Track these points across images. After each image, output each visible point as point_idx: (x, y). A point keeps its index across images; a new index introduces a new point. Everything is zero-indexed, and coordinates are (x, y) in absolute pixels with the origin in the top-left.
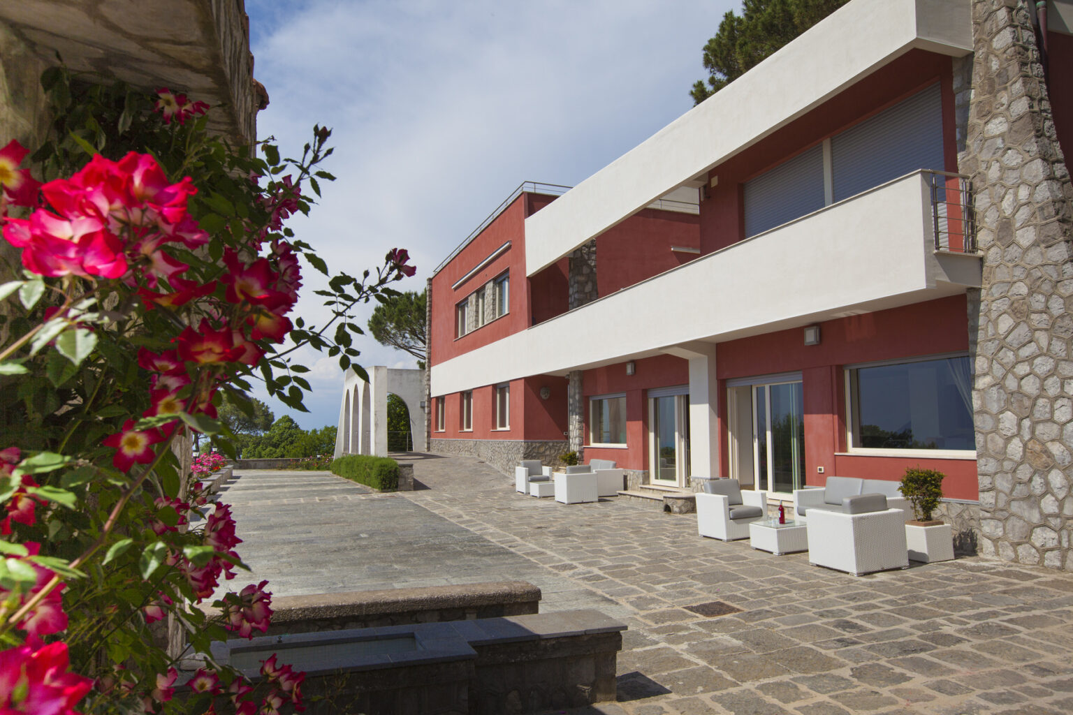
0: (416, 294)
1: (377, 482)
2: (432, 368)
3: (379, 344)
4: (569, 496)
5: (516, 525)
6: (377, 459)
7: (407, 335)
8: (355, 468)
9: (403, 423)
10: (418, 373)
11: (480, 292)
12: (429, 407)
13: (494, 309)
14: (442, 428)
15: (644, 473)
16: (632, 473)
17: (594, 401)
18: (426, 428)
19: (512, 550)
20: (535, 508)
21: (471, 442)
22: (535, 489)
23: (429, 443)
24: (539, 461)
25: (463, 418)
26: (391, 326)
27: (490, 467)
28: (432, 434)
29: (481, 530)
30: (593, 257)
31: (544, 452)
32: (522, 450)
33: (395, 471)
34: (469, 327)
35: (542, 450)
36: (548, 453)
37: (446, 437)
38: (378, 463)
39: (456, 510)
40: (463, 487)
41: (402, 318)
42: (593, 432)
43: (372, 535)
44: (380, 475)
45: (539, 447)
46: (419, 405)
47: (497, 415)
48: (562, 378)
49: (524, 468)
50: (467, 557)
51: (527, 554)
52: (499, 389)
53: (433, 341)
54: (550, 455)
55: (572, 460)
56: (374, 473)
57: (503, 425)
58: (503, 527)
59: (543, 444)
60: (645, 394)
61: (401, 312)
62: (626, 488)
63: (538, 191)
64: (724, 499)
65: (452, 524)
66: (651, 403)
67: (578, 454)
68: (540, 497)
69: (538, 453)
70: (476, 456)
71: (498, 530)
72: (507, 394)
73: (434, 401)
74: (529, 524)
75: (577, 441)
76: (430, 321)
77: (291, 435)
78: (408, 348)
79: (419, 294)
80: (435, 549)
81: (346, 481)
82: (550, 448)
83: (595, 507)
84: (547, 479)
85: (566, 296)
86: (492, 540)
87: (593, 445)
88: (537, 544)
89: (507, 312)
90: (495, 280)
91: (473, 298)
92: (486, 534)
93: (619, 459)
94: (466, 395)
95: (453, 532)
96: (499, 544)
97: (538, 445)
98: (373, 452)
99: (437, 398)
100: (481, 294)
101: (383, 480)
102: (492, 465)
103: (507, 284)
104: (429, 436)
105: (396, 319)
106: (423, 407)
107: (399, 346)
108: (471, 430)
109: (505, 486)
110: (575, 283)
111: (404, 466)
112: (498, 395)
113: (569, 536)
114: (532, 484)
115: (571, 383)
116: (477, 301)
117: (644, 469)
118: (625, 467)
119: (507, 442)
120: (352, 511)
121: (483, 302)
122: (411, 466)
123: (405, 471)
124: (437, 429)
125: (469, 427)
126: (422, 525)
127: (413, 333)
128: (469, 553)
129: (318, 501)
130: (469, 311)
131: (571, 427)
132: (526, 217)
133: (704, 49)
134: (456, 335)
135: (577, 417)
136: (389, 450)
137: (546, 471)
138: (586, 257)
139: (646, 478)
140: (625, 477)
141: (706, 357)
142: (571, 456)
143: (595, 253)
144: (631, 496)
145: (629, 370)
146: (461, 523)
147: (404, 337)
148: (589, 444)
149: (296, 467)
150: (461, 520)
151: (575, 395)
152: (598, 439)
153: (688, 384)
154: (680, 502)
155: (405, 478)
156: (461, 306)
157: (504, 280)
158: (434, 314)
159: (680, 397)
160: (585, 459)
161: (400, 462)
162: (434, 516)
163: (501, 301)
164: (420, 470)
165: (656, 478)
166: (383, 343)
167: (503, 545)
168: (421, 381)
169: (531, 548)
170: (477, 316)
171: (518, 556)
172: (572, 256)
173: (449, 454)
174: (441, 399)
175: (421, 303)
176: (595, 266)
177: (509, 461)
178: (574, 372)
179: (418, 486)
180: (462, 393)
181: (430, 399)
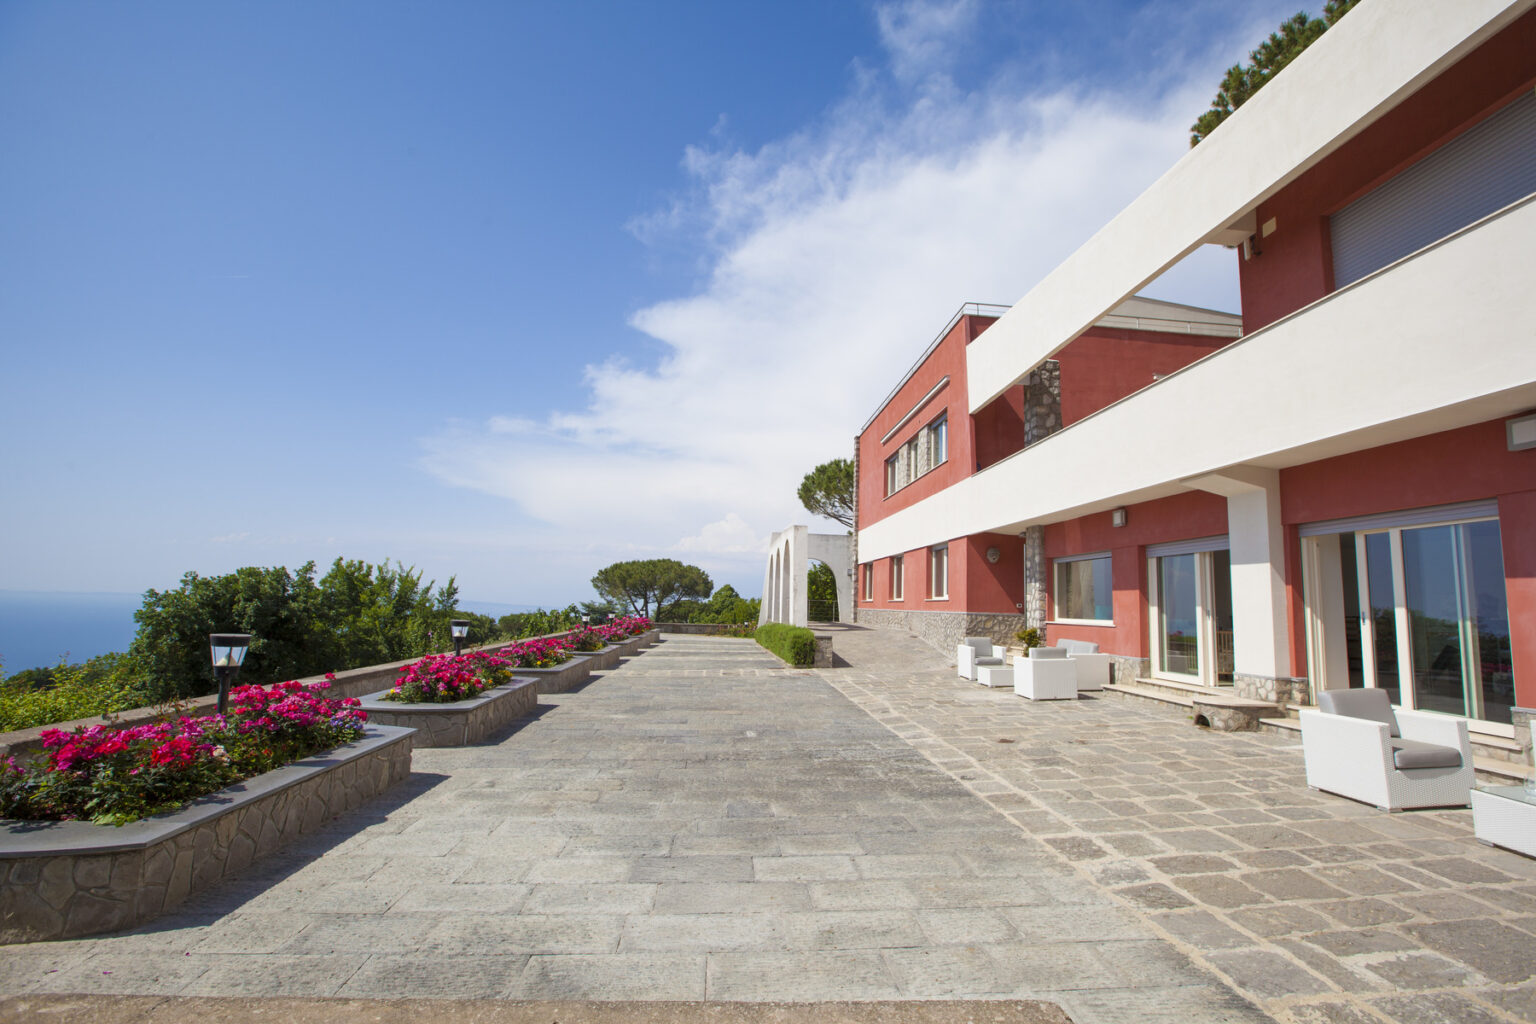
0: (845, 461)
1: (790, 655)
2: (861, 533)
3: (809, 512)
4: (1036, 689)
5: (965, 732)
6: (794, 628)
7: (837, 504)
8: (773, 637)
9: (829, 591)
10: (846, 539)
11: (912, 442)
12: (856, 574)
13: (929, 460)
14: (870, 597)
15: (1143, 662)
16: (1122, 661)
17: (1059, 564)
18: (853, 597)
19: (967, 785)
20: (988, 704)
21: (902, 614)
22: (985, 675)
23: (855, 614)
24: (988, 638)
25: (893, 586)
26: (820, 495)
27: (923, 642)
28: (859, 604)
29: (914, 737)
30: (1057, 383)
31: (992, 628)
32: (964, 624)
33: (811, 643)
34: (900, 481)
35: (989, 625)
36: (996, 628)
37: (875, 607)
38: (791, 634)
39: (881, 699)
40: (892, 666)
41: (831, 486)
42: (1059, 604)
43: (761, 734)
44: (793, 648)
45: (985, 621)
46: (846, 573)
47: (932, 582)
48: (1015, 538)
49: (970, 648)
50: (895, 798)
51: (996, 799)
52: (936, 551)
53: (860, 503)
54: (1000, 631)
55: (1032, 639)
56: (787, 644)
57: (939, 593)
58: (946, 735)
59: (990, 618)
60: (1142, 551)
61: (830, 479)
62: (1112, 680)
63: (981, 313)
64: (1382, 729)
65: (874, 723)
66: (1152, 565)
67: (1039, 632)
68: (992, 687)
69: (984, 628)
70: (907, 629)
71: (940, 741)
72: (945, 558)
73: (861, 568)
74: (986, 732)
75: (1037, 614)
76: (858, 482)
77: (732, 603)
78: (837, 517)
79: (849, 462)
80: (845, 773)
81: (765, 650)
82: (1000, 623)
83: (1076, 708)
84: (999, 663)
85: (1022, 433)
86: (933, 760)
87: (1058, 620)
88: (1007, 776)
89: (944, 460)
90: (929, 425)
91: (904, 451)
92: (922, 746)
93: (1103, 641)
94: (896, 560)
95: (874, 737)
96: (943, 769)
97: (984, 618)
98: (791, 622)
99: (865, 565)
100: (913, 446)
101: (797, 654)
102: (926, 641)
103: (944, 428)
104: (856, 606)
105: (825, 486)
106: (850, 575)
107: (829, 515)
108: (902, 599)
109: (943, 667)
110: (1032, 416)
111: (822, 638)
112: (934, 560)
113: (1058, 764)
114: (980, 669)
115: (1029, 542)
116: (909, 453)
117: (1142, 656)
118: (1111, 652)
119: (945, 614)
120: (754, 691)
121: (916, 454)
122: (830, 638)
123: (823, 644)
124: (864, 597)
125: (899, 596)
126: (832, 721)
127: (843, 501)
128: (897, 785)
129: (721, 675)
130: (900, 465)
131: (1028, 597)
132: (967, 343)
133: (1193, 130)
134: (886, 493)
135: (1038, 585)
136: (809, 619)
137: (998, 652)
138: (1047, 383)
139: (1146, 668)
140: (1112, 666)
141: (1262, 491)
142: (1030, 634)
143: (1058, 378)
144: (1125, 693)
145: (1118, 519)
146: (888, 721)
147: (834, 506)
148: (1053, 620)
149: (725, 633)
150: (886, 716)
151: (1034, 556)
152: (1066, 614)
153: (1227, 534)
154: (1226, 713)
155: (822, 652)
156: (891, 461)
157: (941, 424)
158: (862, 474)
159: (1203, 554)
160: (1048, 637)
161: (817, 634)
162: (852, 707)
163: (937, 449)
164: (841, 642)
165: (1162, 669)
166: (812, 512)
167: (951, 774)
168: (848, 547)
169: (1002, 787)
170: (909, 470)
171: (979, 803)
172: (1027, 383)
173: (877, 627)
174: (869, 566)
175: (849, 469)
176: (1059, 395)
177: (947, 636)
178: (1033, 528)
179: (838, 662)
180: (892, 558)
181: (857, 566)
